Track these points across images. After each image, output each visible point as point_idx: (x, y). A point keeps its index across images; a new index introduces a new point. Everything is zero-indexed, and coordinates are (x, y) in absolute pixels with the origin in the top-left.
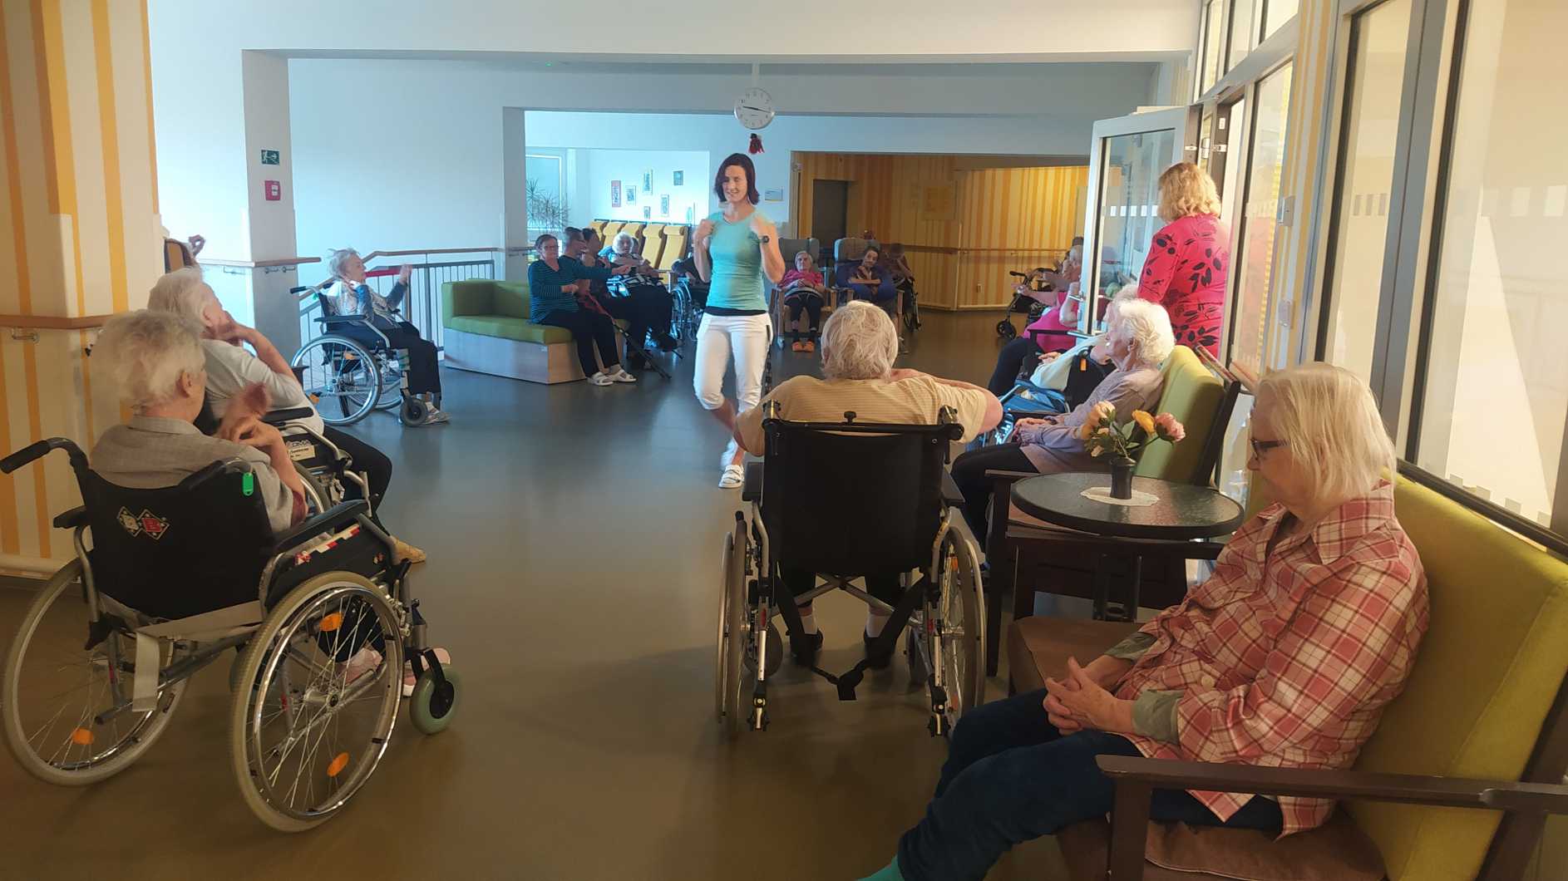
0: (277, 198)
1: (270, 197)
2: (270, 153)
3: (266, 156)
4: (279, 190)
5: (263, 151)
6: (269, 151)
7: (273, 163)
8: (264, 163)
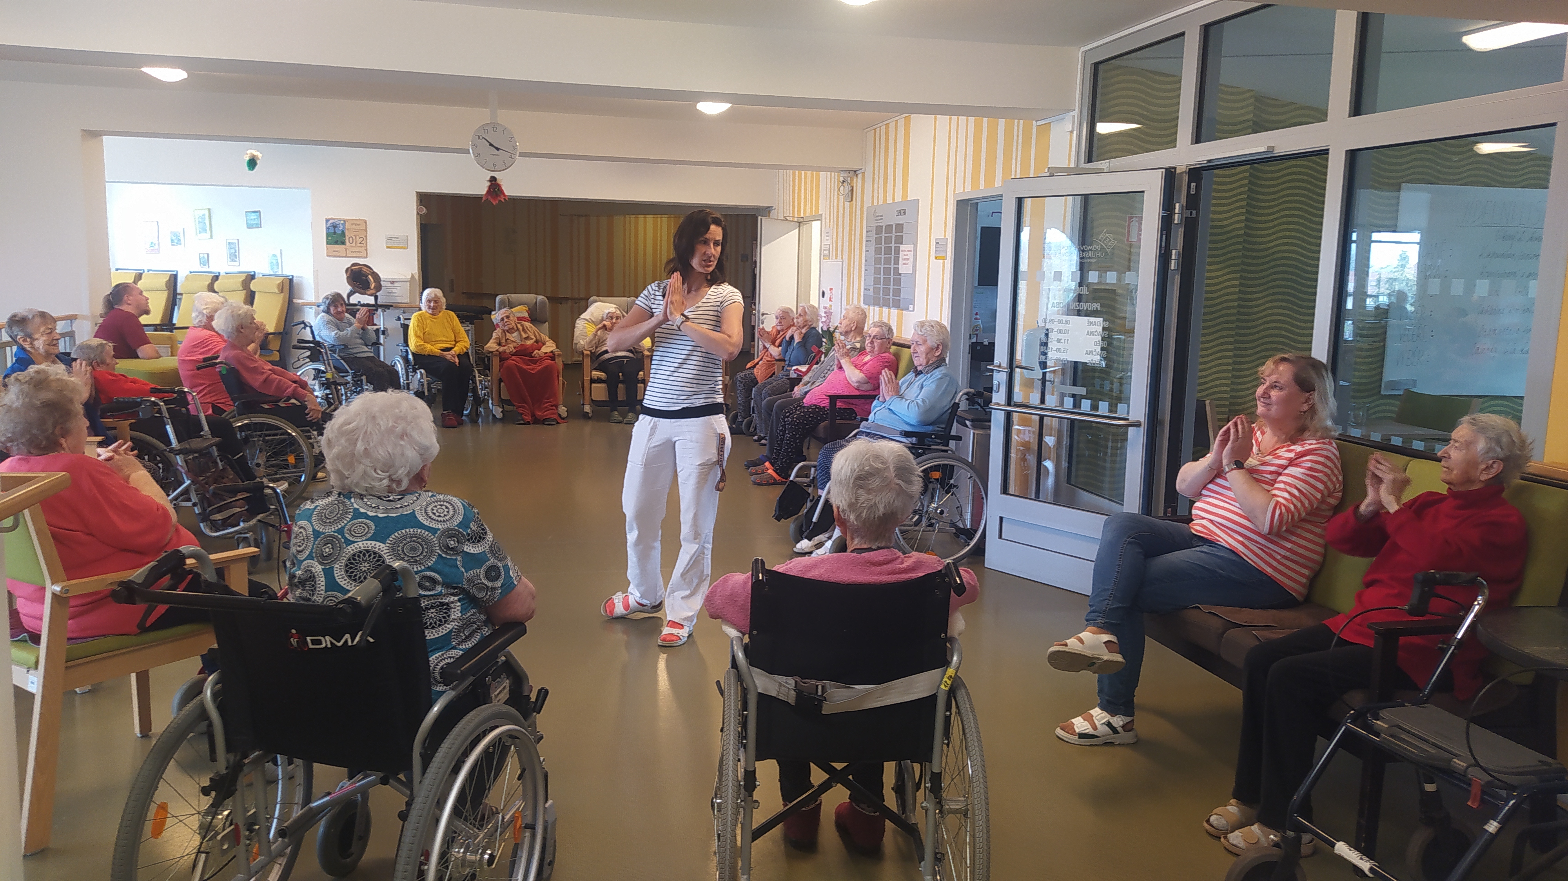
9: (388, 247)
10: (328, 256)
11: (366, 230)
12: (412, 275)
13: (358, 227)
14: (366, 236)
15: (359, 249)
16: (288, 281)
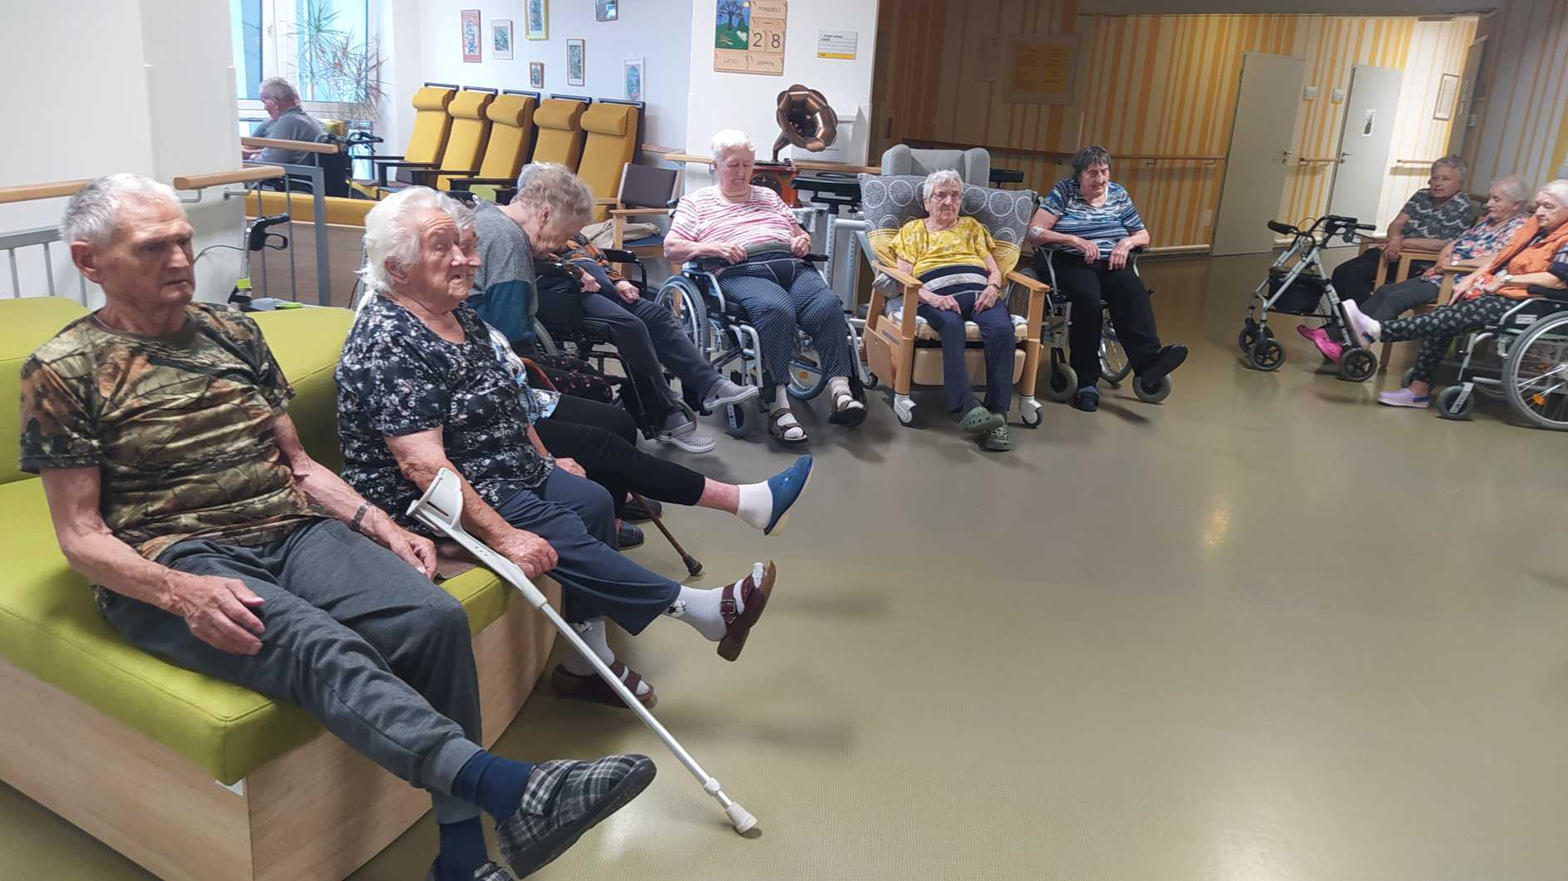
9: (822, 55)
10: (718, 70)
11: (785, 21)
12: (860, 110)
13: (772, 15)
14: (784, 36)
15: (769, 58)
16: (636, 111)
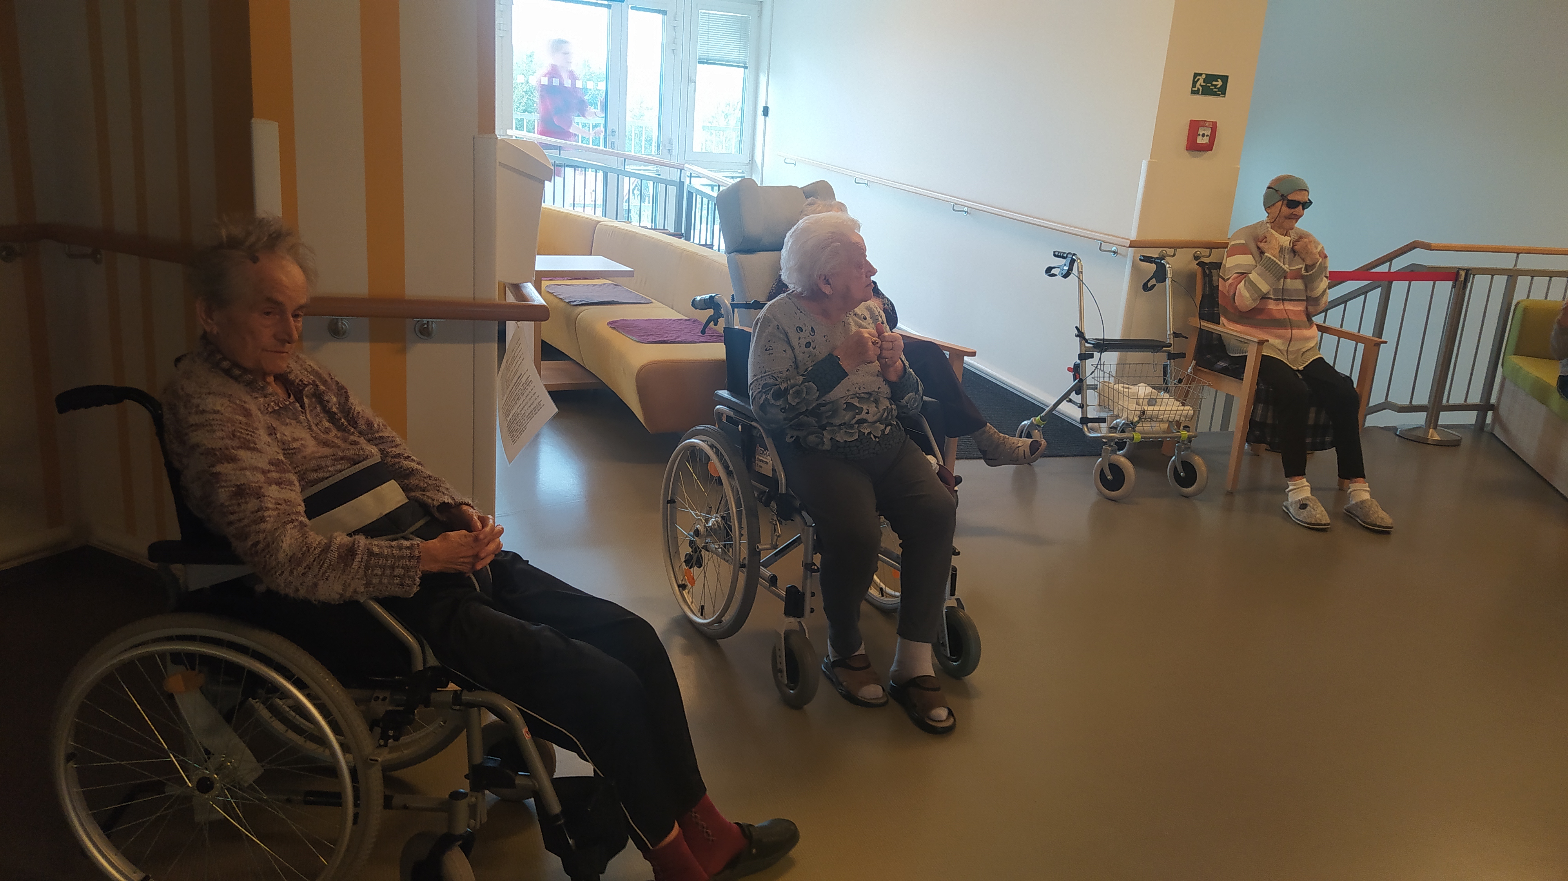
0: (1209, 147)
1: (1193, 147)
2: (1210, 78)
3: (1201, 81)
4: (1212, 137)
5: (1196, 75)
6: (1206, 74)
7: (1215, 94)
8: (1193, 92)
